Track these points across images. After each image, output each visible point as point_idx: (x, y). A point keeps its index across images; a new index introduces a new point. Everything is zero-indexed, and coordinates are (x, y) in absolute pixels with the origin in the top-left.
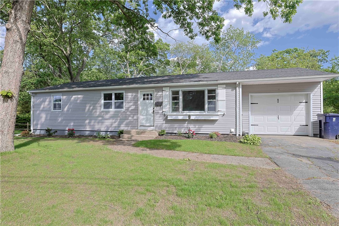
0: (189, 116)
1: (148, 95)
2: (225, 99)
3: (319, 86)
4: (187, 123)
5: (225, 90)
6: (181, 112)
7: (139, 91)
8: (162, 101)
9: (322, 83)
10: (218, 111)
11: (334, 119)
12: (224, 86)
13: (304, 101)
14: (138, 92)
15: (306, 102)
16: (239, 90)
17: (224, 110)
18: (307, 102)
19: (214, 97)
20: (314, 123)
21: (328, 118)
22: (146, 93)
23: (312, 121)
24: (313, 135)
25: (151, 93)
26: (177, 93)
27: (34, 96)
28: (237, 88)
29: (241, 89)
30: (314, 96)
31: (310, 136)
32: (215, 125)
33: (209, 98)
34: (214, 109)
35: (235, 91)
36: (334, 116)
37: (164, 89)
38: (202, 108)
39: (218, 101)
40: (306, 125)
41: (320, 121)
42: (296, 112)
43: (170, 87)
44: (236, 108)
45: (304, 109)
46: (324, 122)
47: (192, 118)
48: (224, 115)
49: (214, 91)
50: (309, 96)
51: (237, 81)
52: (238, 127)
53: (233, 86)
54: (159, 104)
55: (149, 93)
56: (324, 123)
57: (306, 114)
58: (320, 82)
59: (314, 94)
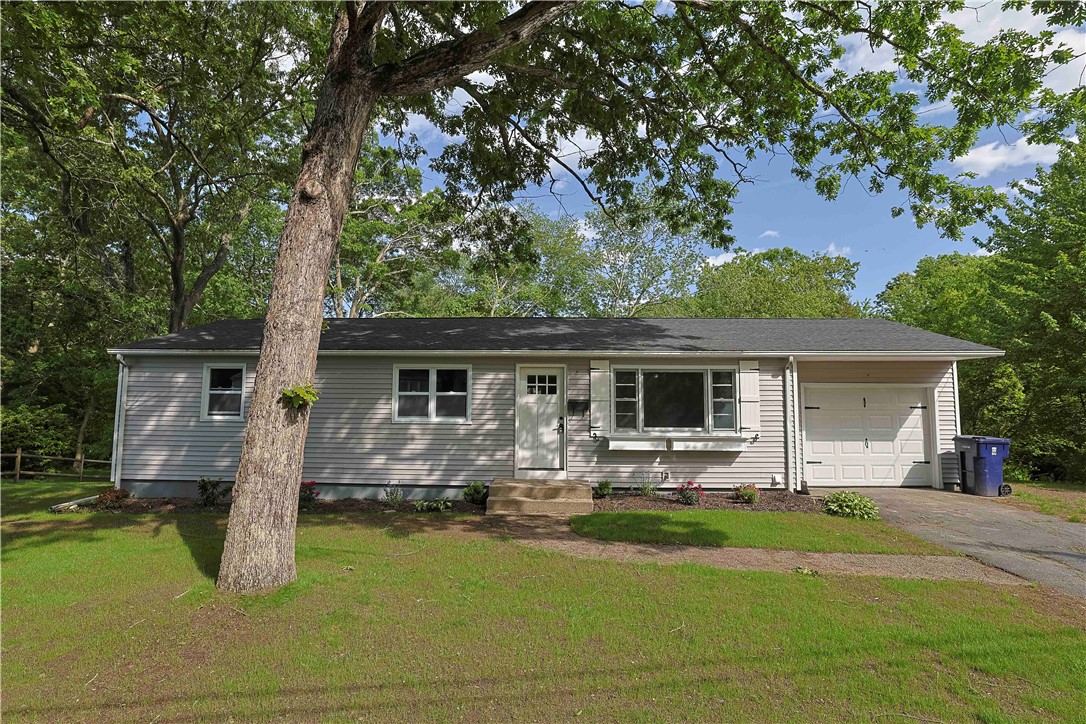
0: (669, 442)
1: (542, 379)
2: (757, 396)
3: (950, 371)
4: (658, 460)
5: (756, 375)
6: (643, 431)
7: (518, 366)
8: (587, 398)
9: (955, 365)
10: (741, 428)
11: (994, 449)
12: (756, 364)
13: (920, 405)
14: (515, 371)
15: (922, 408)
16: (792, 377)
17: (756, 426)
18: (925, 408)
19: (730, 393)
20: (945, 458)
21: (983, 447)
22: (537, 373)
23: (939, 452)
24: (942, 487)
25: (552, 373)
26: (630, 376)
27: (129, 368)
28: (788, 372)
29: (795, 374)
30: (942, 394)
31: (936, 489)
32: (733, 465)
33: (717, 393)
34: (730, 424)
35: (780, 378)
36: (994, 444)
37: (593, 364)
38: (697, 420)
39: (740, 402)
40: (926, 462)
41: (963, 454)
42: (903, 432)
43: (613, 360)
44: (785, 422)
45: (920, 424)
46: (975, 455)
47: (678, 446)
48: (755, 439)
49: (730, 376)
50: (929, 392)
51: (792, 355)
52: (791, 471)
53: (779, 366)
54: (579, 407)
55: (547, 373)
56: (974, 458)
57: (924, 435)
58: (951, 363)
59: (940, 390)
